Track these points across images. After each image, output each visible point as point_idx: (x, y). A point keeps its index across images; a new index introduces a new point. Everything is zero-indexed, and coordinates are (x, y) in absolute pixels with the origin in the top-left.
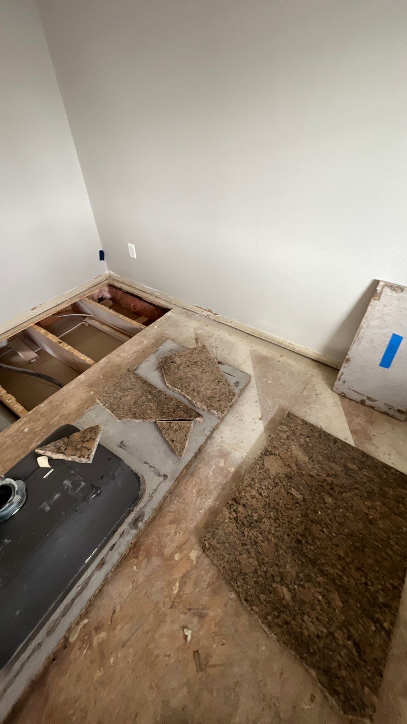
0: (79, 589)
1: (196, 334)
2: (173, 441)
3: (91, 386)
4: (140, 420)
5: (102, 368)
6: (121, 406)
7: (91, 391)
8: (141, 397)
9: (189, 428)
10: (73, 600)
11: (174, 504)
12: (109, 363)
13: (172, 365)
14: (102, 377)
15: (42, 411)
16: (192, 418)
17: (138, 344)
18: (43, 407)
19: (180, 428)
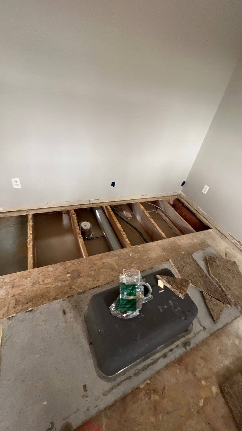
0: (152, 361)
1: (226, 251)
2: (212, 310)
3: (164, 249)
4: (193, 285)
5: (171, 243)
6: (184, 271)
7: (164, 252)
8: (195, 272)
9: (223, 308)
10: (149, 365)
11: (204, 347)
12: (174, 242)
13: (214, 263)
14: (170, 248)
15: (139, 249)
16: (225, 303)
17: (191, 239)
18: (139, 247)
19: (217, 305)
